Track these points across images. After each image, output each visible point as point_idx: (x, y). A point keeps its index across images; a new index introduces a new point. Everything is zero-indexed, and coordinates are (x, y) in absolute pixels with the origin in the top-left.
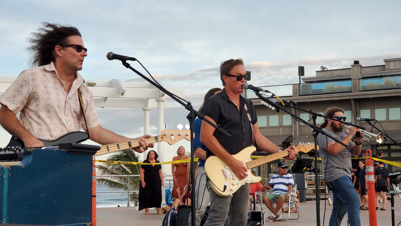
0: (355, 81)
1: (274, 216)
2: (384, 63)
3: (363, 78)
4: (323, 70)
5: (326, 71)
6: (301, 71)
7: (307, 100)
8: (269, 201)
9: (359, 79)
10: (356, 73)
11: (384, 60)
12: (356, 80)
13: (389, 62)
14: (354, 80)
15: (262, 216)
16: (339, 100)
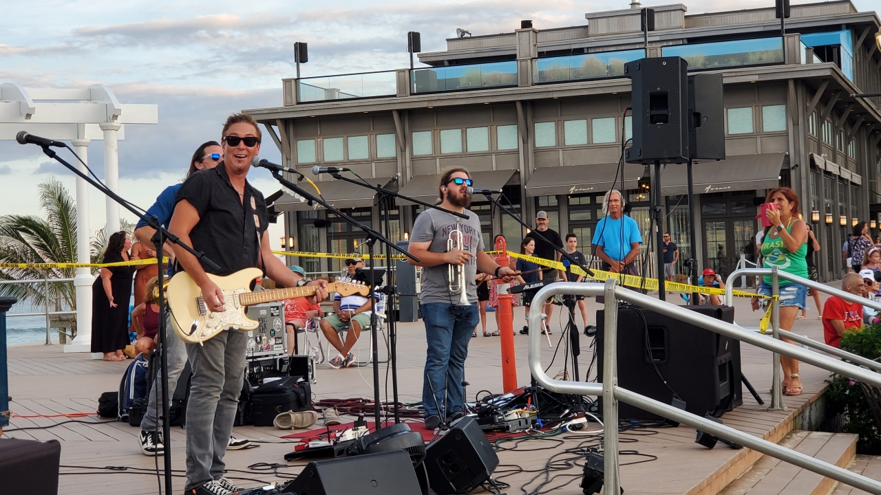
0: (524, 63)
1: (343, 359)
2: (586, 23)
3: (542, 55)
4: (462, 36)
5: (467, 38)
6: (414, 41)
7: (426, 103)
8: (332, 329)
9: (531, 60)
10: (525, 47)
11: (586, 15)
12: (526, 60)
13: (596, 20)
14: (521, 61)
15: (310, 364)
16: (491, 104)
